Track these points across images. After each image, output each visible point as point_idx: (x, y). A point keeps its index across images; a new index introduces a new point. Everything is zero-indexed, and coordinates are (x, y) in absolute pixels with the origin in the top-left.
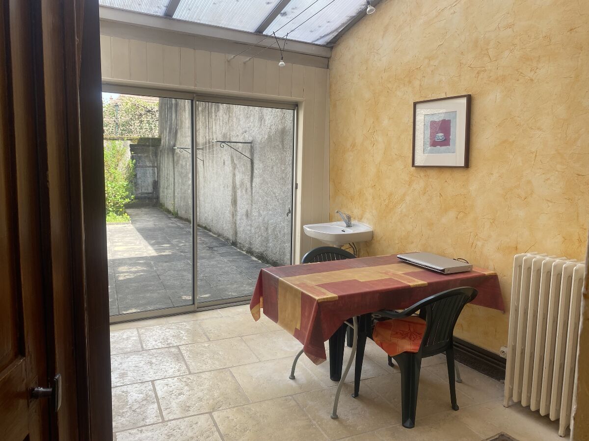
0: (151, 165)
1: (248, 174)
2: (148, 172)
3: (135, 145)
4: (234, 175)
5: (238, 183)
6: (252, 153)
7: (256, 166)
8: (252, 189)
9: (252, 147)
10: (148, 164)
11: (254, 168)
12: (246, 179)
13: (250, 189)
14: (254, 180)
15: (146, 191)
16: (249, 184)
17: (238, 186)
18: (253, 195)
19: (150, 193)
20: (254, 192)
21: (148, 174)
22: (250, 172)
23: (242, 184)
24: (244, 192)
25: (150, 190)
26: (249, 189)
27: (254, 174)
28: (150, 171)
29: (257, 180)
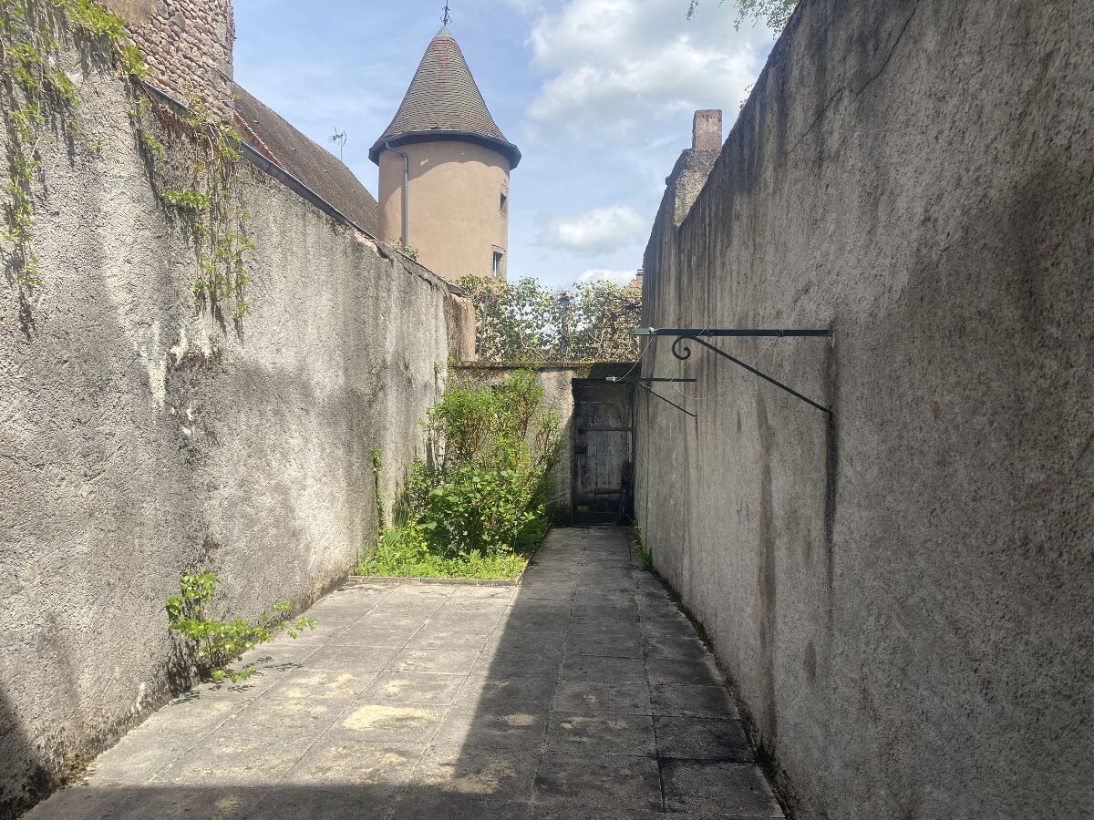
0: (619, 425)
1: (815, 476)
2: (612, 441)
3: (584, 380)
4: (767, 472)
5: (779, 511)
6: (831, 384)
7: (847, 444)
8: (830, 552)
9: (831, 352)
10: (613, 423)
11: (841, 452)
12: (809, 502)
13: (823, 551)
14: (841, 510)
15: (606, 486)
16: (817, 525)
17: (778, 523)
18: (835, 584)
19: (616, 491)
20: (838, 571)
21: (612, 446)
22: (823, 471)
23: (793, 516)
24: (799, 557)
25: (615, 483)
26: (819, 552)
27: (841, 482)
28: (614, 439)
29: (852, 516)
